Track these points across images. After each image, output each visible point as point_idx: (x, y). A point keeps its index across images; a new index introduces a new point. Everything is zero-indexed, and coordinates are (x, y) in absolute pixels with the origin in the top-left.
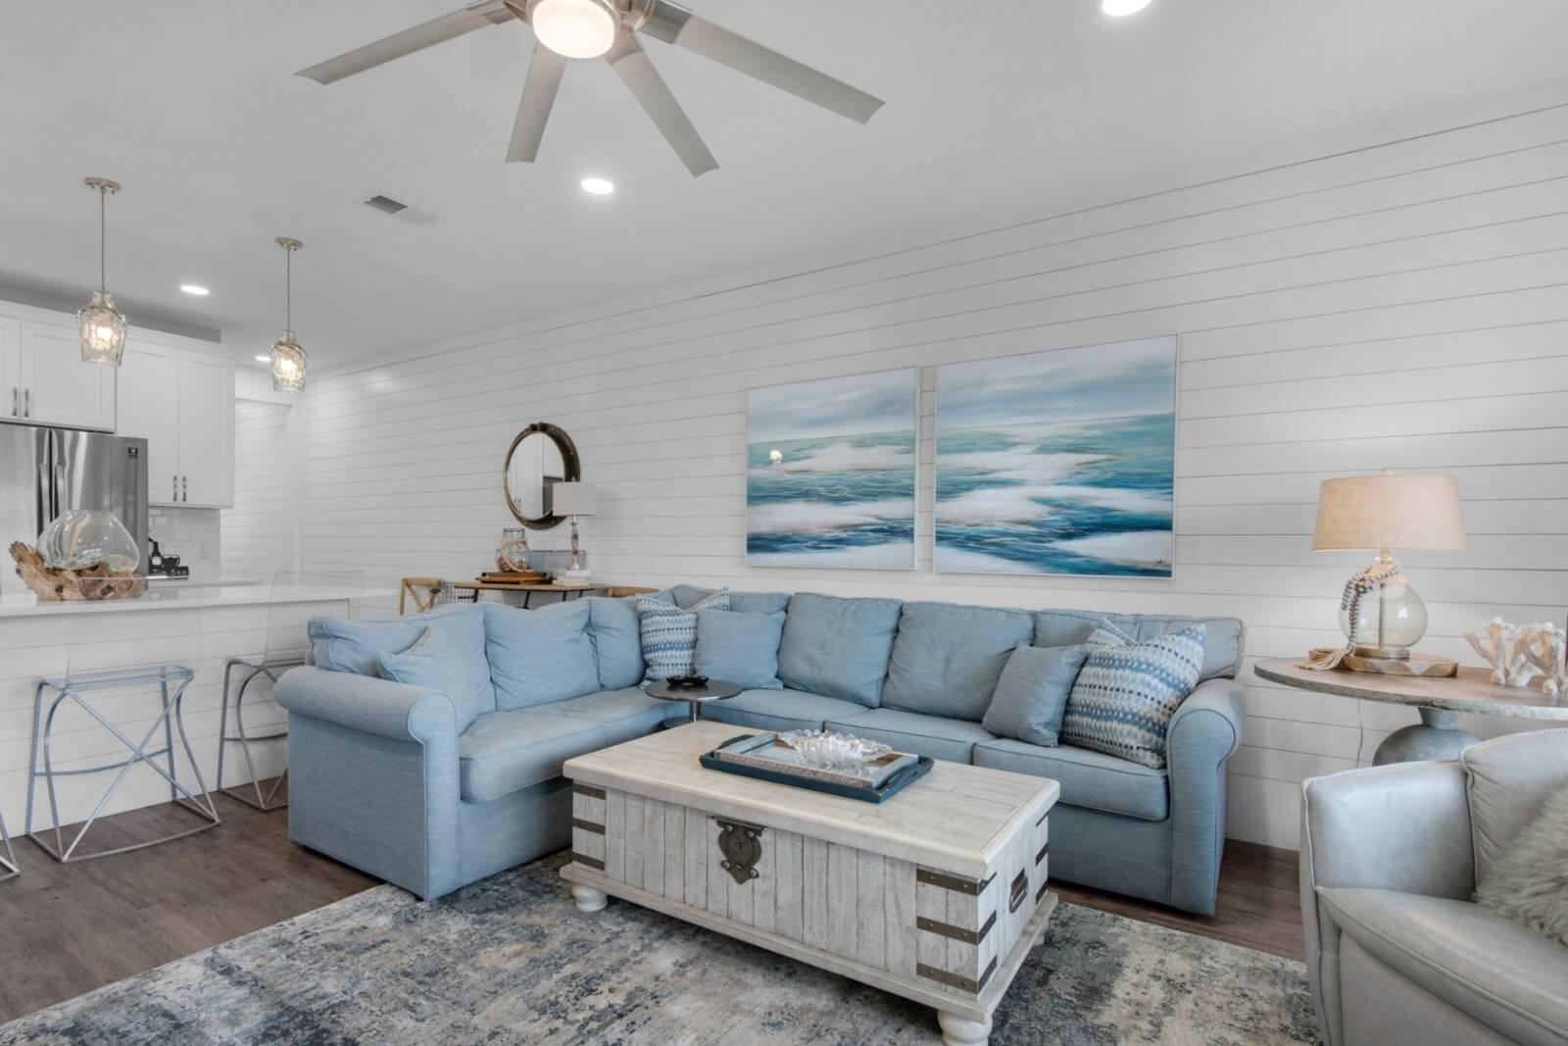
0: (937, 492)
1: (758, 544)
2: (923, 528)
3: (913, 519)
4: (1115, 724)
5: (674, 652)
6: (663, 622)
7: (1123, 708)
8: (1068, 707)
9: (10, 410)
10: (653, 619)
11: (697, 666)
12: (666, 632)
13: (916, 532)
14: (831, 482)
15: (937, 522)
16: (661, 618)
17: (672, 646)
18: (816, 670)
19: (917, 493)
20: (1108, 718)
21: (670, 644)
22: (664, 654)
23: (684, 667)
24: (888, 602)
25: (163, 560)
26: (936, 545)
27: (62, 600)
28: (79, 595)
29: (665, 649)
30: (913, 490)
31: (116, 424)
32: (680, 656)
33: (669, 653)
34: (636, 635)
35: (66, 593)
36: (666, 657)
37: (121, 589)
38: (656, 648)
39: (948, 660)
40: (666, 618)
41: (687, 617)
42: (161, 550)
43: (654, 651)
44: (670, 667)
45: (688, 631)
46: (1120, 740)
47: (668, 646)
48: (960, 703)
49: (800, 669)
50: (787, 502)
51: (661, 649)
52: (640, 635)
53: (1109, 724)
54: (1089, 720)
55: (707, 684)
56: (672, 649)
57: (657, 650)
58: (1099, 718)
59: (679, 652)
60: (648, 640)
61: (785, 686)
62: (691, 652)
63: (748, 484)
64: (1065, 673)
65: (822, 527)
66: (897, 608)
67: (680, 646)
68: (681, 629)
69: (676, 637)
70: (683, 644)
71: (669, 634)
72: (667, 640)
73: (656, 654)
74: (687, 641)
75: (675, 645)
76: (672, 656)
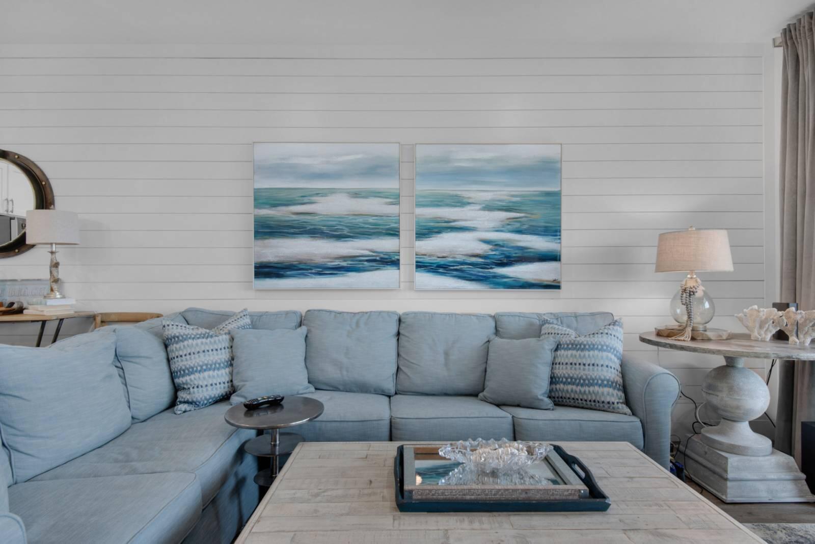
0: (416, 234)
2: (408, 260)
3: (399, 253)
4: (597, 388)
5: (211, 373)
6: (197, 345)
7: (600, 377)
8: (553, 380)
10: (186, 343)
11: (236, 383)
12: (202, 354)
13: (401, 262)
15: (416, 255)
16: (195, 342)
17: (208, 367)
18: (345, 373)
19: (401, 233)
20: (590, 385)
21: (206, 365)
22: (201, 375)
23: (222, 385)
24: (389, 313)
26: (416, 271)
29: (201, 371)
30: (399, 232)
32: (218, 375)
33: (206, 374)
34: (165, 361)
36: (204, 378)
38: (191, 371)
39: (447, 354)
40: (199, 341)
41: (220, 337)
43: (189, 375)
44: (209, 388)
45: (223, 351)
46: (603, 399)
47: (204, 367)
48: (462, 384)
49: (330, 373)
51: (196, 371)
52: (168, 360)
53: (591, 389)
54: (574, 387)
55: (282, 403)
56: (210, 370)
57: (193, 373)
58: (582, 385)
59: (216, 372)
60: (178, 364)
61: (316, 389)
62: (227, 370)
64: (548, 356)
66: (396, 318)
67: (217, 365)
68: (217, 350)
69: (212, 358)
70: (219, 364)
71: (204, 356)
72: (203, 362)
73: (192, 377)
74: (223, 360)
75: (211, 365)
76: (209, 377)
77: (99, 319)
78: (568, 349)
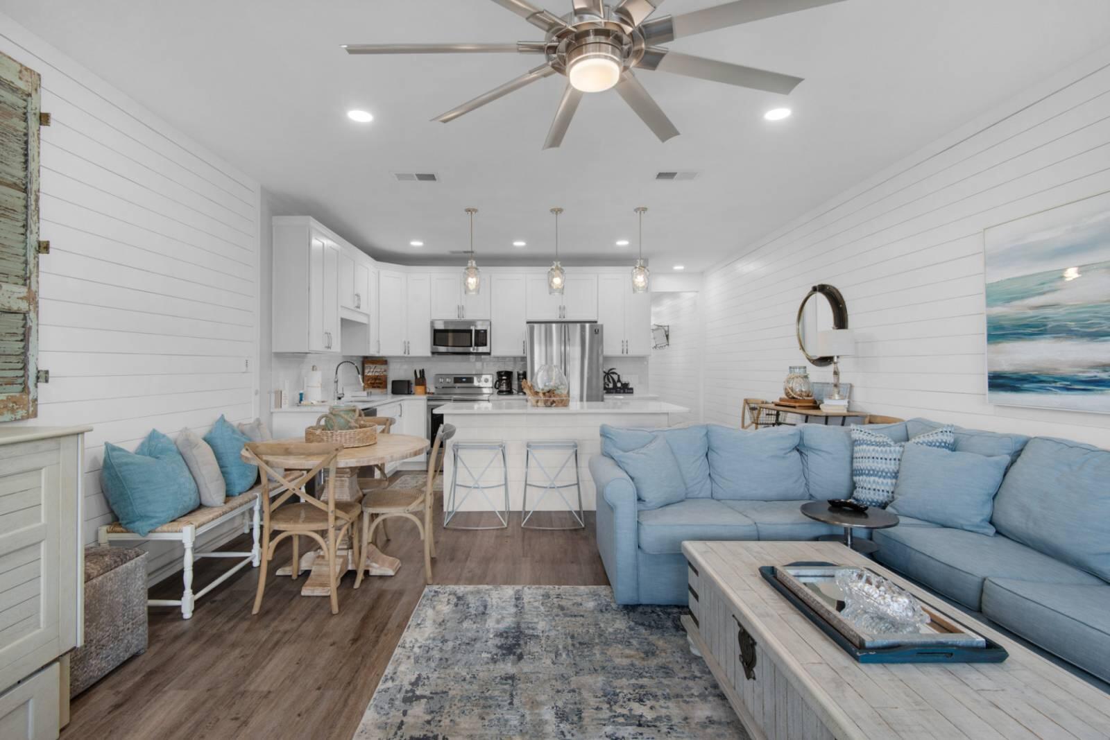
1: (1000, 382)
5: (876, 479)
6: (869, 451)
9: (558, 316)
12: (871, 460)
14: (1087, 315)
17: (875, 473)
21: (873, 470)
22: (868, 479)
23: (886, 494)
25: (622, 384)
27: (538, 406)
28: (543, 404)
29: (868, 475)
31: (598, 316)
32: (882, 483)
33: (872, 478)
34: (848, 459)
35: (539, 404)
36: (869, 482)
37: (558, 402)
40: (872, 448)
41: (892, 449)
42: (621, 379)
44: (872, 492)
45: (893, 462)
47: (872, 472)
49: (1013, 518)
50: (1033, 340)
51: (865, 474)
52: (852, 458)
56: (876, 476)
57: (862, 474)
59: (882, 479)
60: (857, 465)
61: (998, 533)
62: (894, 481)
63: (988, 323)
67: (884, 474)
68: (886, 459)
69: (879, 466)
70: (886, 473)
71: (873, 462)
72: (871, 467)
73: (861, 478)
74: (891, 470)
75: (878, 472)
76: (874, 482)
77: (867, 420)
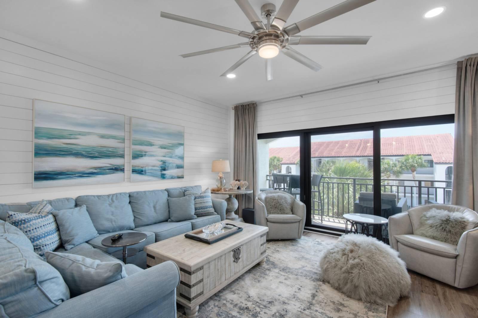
0: (132, 157)
1: (41, 176)
2: (128, 169)
3: (124, 165)
4: (208, 209)
5: (50, 236)
8: (196, 209)
10: (31, 223)
11: (64, 238)
12: (43, 227)
13: (125, 170)
15: (132, 166)
16: (37, 221)
18: (114, 223)
19: (126, 156)
21: (47, 233)
22: (46, 239)
23: (57, 242)
24: (125, 193)
26: (132, 173)
30: (124, 156)
32: (53, 237)
33: (48, 237)
36: (48, 240)
38: (39, 238)
39: (154, 207)
41: (49, 217)
43: (37, 240)
44: (52, 245)
45: (52, 223)
46: (210, 212)
48: (162, 218)
50: (64, 157)
51: (42, 237)
53: (207, 209)
54: (202, 210)
57: (40, 238)
58: (204, 209)
59: (52, 235)
62: (57, 233)
64: (193, 202)
65: (84, 168)
66: (128, 195)
67: (52, 232)
68: (50, 224)
69: (49, 229)
70: (53, 231)
71: (45, 228)
72: (45, 232)
73: (40, 241)
74: (54, 229)
75: (49, 232)
76: (50, 239)
78: (198, 198)
